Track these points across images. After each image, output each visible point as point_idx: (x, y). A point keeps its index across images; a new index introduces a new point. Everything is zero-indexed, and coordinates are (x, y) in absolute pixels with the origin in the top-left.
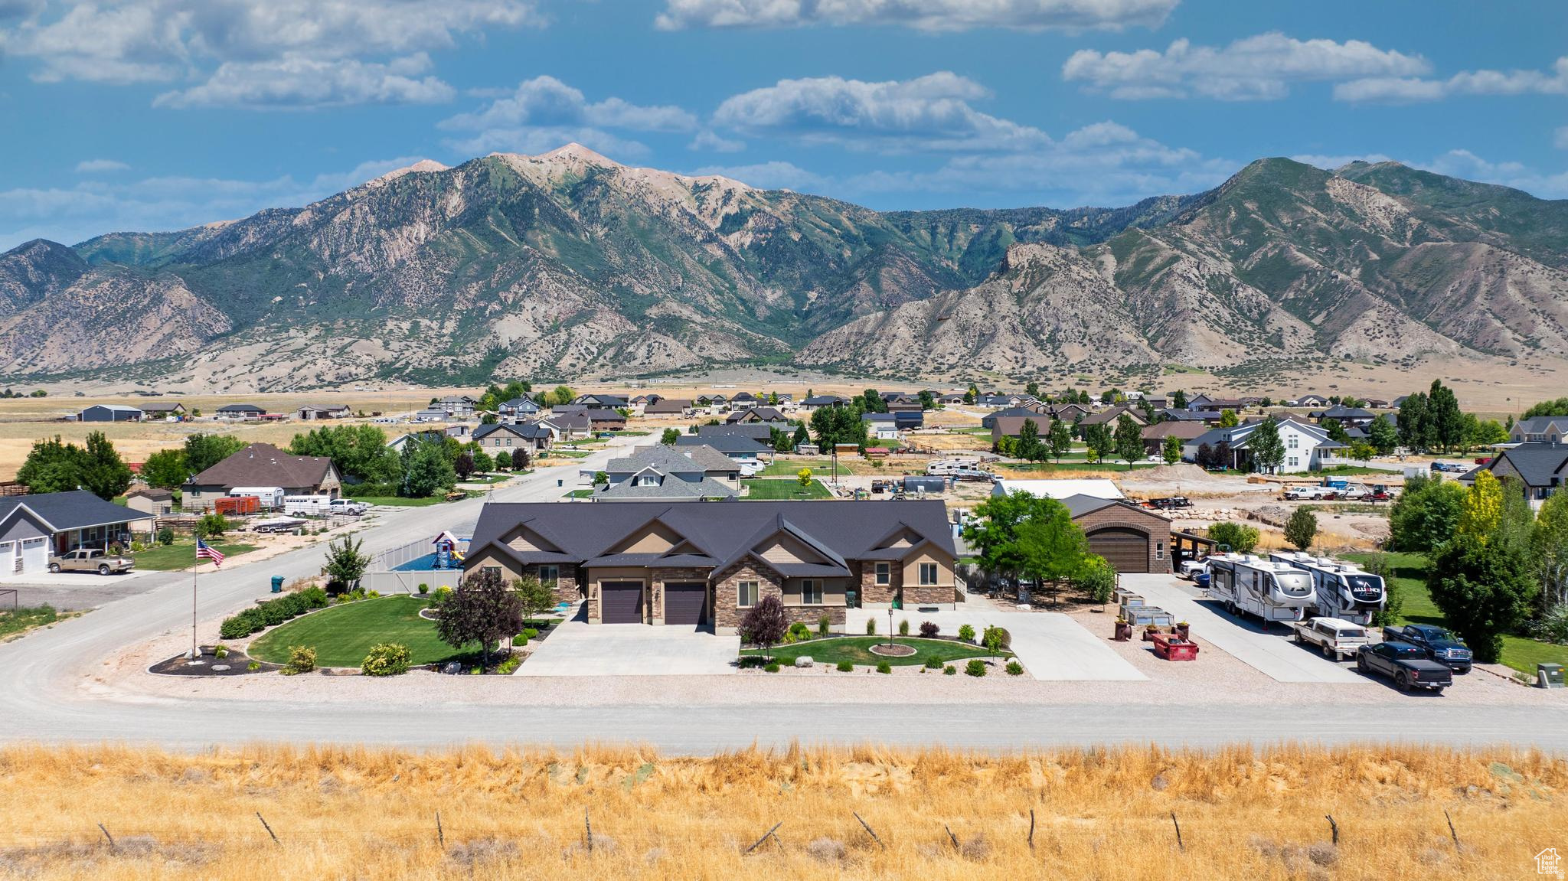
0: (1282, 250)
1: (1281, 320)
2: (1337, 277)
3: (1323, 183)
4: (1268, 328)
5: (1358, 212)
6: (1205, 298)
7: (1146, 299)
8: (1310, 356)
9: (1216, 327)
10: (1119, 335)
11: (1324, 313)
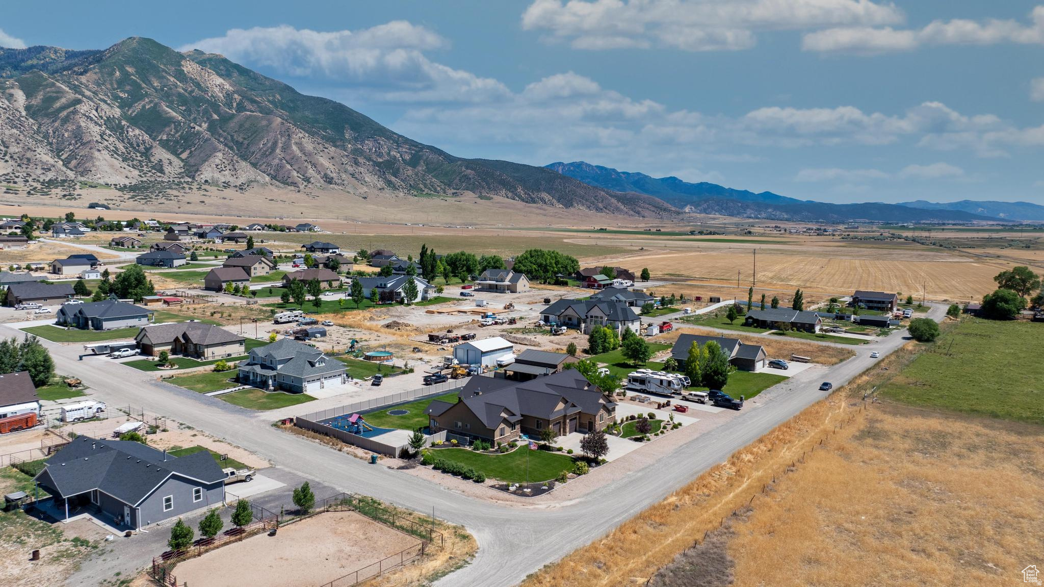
0: (156, 104)
1: (160, 154)
2: (194, 128)
3: (179, 62)
4: (152, 159)
5: (203, 85)
6: (104, 133)
7: (57, 129)
8: (182, 180)
9: (115, 155)
10: (38, 156)
11: (188, 152)
